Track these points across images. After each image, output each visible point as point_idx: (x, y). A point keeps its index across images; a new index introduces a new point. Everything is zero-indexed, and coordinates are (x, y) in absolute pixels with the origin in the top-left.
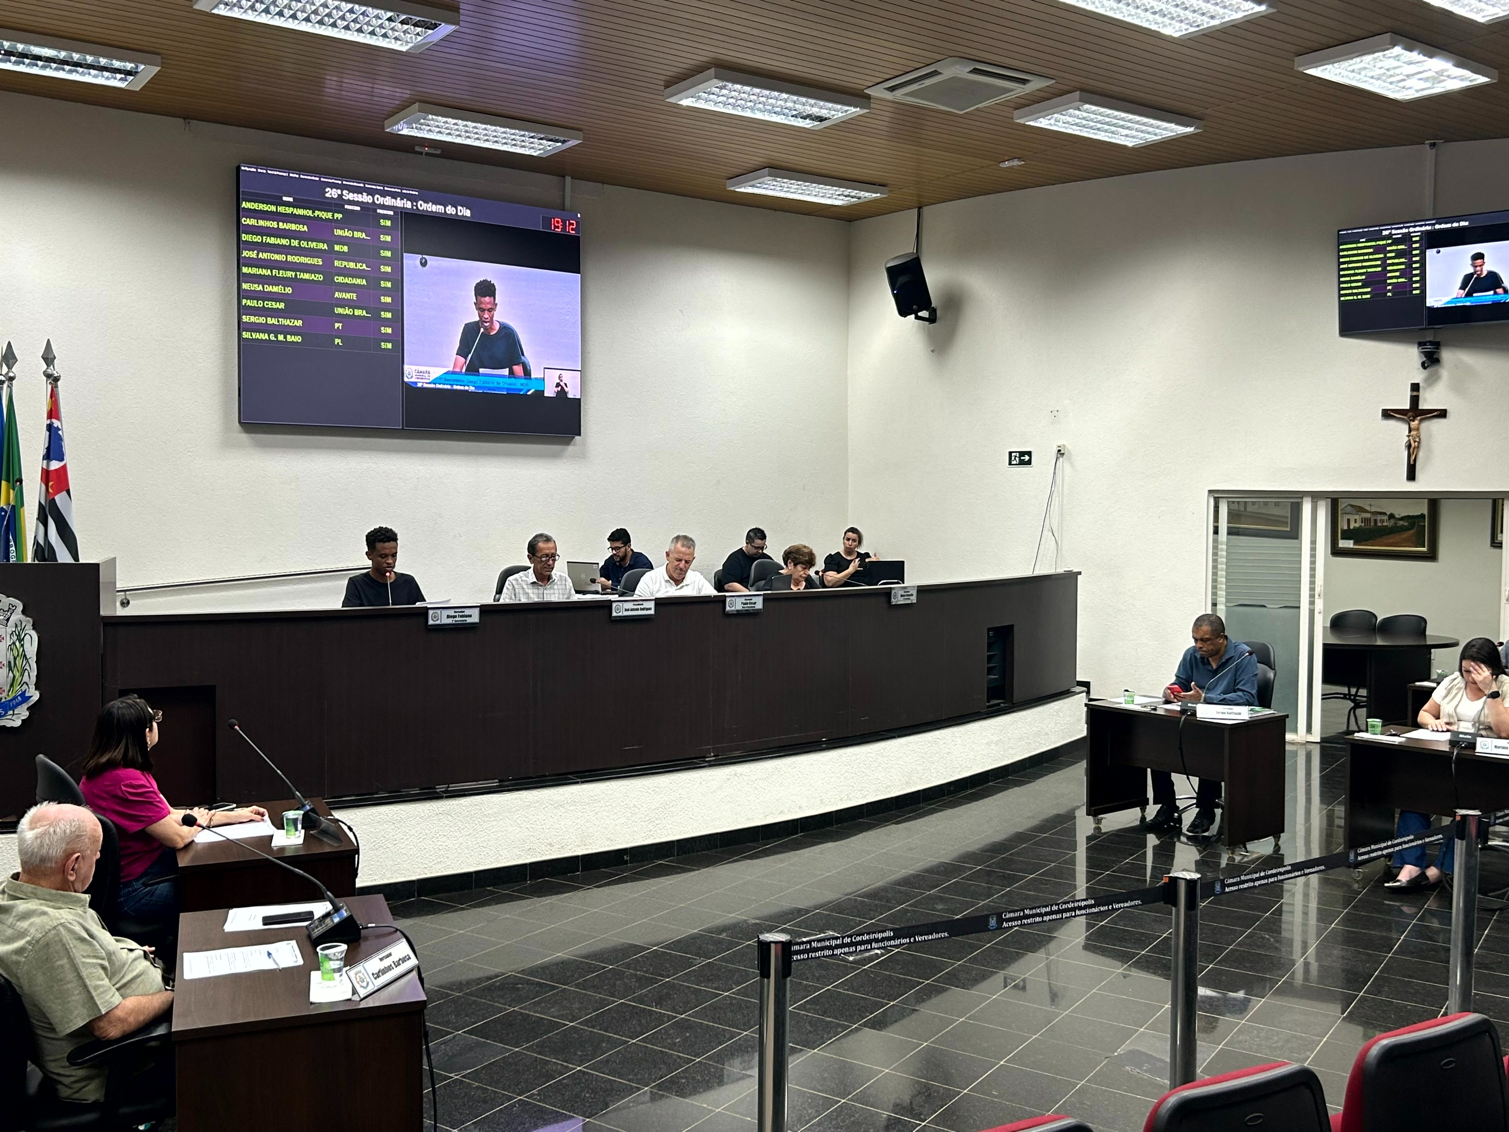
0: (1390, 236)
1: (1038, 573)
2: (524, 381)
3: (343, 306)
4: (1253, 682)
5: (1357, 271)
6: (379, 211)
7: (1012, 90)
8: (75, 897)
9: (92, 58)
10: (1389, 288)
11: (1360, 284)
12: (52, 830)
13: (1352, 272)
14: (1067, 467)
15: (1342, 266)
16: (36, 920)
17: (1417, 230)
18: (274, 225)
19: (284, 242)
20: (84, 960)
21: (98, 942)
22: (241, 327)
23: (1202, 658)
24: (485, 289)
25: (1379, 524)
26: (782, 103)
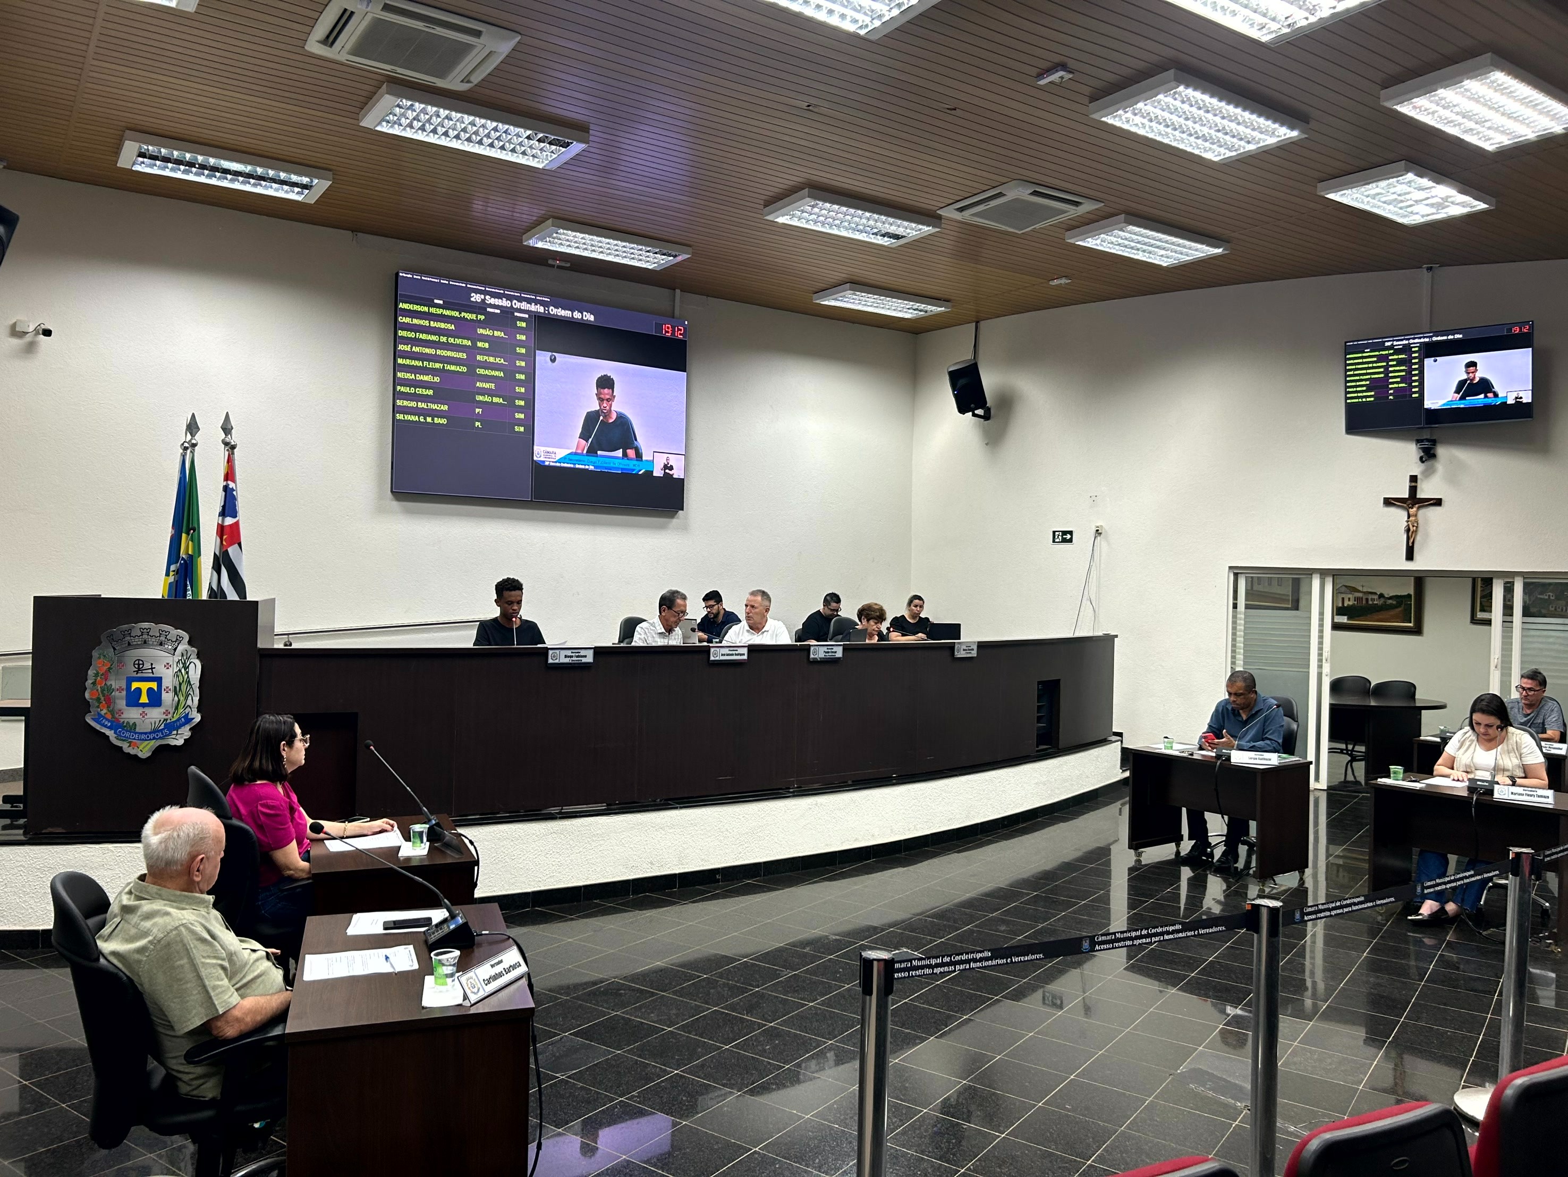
0: (1392, 347)
1: (1079, 634)
2: (635, 462)
3: (483, 395)
4: (1280, 733)
5: (1361, 377)
6: (516, 314)
7: (1065, 212)
8: (198, 898)
9: (273, 172)
10: (1391, 391)
11: (1364, 388)
12: (175, 834)
13: (1358, 378)
14: (1104, 544)
15: (1348, 373)
16: (159, 920)
17: (1416, 341)
18: (426, 323)
19: (434, 338)
20: (203, 960)
21: (219, 943)
22: (395, 409)
23: (1233, 709)
24: (605, 383)
25: (1370, 602)
26: (864, 221)
